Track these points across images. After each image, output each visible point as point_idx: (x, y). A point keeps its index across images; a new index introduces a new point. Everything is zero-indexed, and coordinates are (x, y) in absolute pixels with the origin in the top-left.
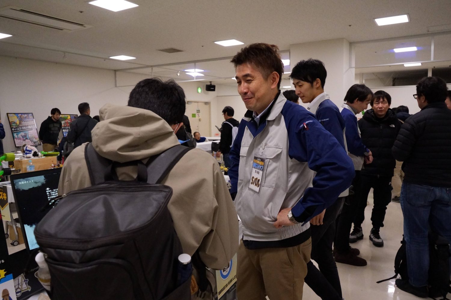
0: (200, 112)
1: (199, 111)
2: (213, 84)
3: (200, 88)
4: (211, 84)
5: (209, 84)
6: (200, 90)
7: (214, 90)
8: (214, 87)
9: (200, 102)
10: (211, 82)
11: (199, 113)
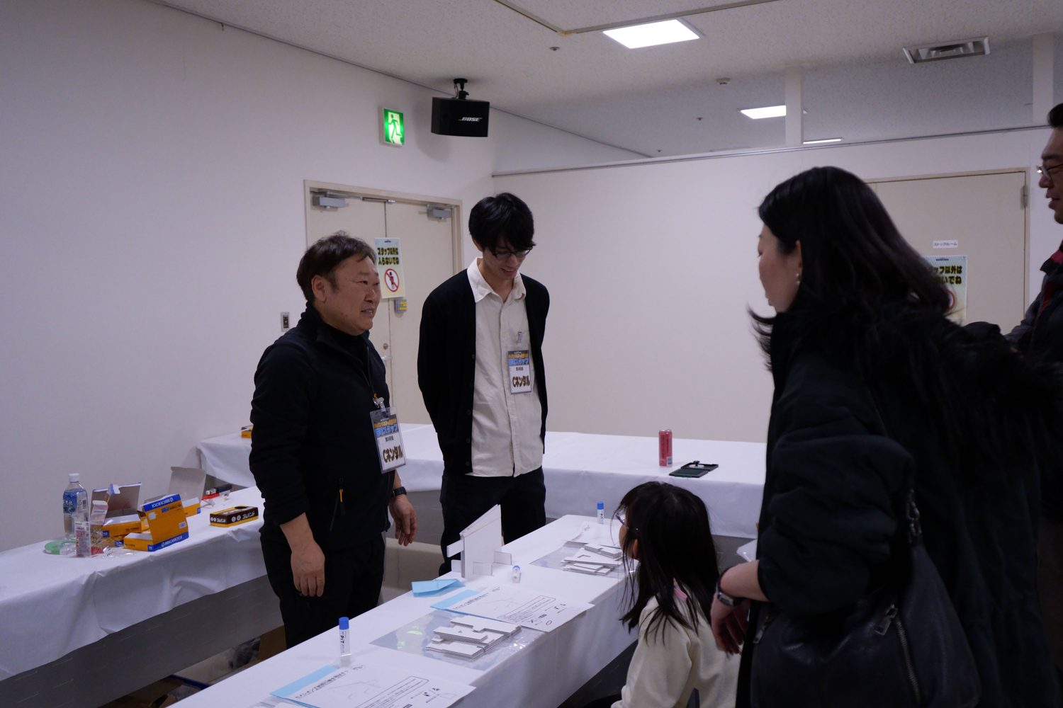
0: (397, 261)
1: (395, 251)
2: (474, 94)
3: (397, 117)
4: (463, 94)
5: (451, 92)
6: (394, 129)
7: (480, 130)
8: (482, 109)
9: (400, 201)
10: (461, 81)
11: (392, 266)
